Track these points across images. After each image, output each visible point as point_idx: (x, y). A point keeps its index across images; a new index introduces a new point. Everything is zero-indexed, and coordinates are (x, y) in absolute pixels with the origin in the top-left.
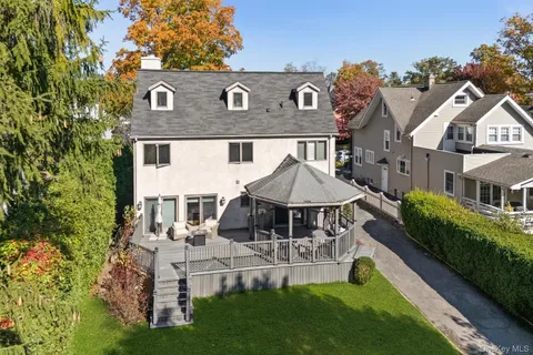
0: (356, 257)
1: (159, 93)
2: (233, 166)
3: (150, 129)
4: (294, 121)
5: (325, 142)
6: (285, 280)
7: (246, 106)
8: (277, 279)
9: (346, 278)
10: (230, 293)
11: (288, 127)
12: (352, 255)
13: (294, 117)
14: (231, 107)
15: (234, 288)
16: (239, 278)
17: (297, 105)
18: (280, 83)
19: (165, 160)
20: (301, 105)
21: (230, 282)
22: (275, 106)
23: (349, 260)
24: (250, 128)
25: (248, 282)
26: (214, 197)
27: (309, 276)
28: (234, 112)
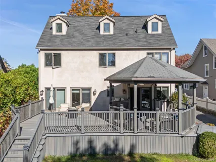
0: (200, 132)
1: (57, 24)
2: (102, 69)
3: (49, 44)
4: (145, 40)
5: (168, 53)
6: (133, 147)
7: (112, 32)
8: (125, 146)
9: (190, 152)
10: (82, 155)
11: (140, 43)
12: (194, 130)
13: (145, 38)
14: (102, 32)
15: (86, 150)
16: (90, 142)
17: (147, 32)
18: (137, 21)
19: (58, 64)
20: (150, 31)
21: (83, 145)
22: (131, 32)
23: (193, 134)
24: (114, 44)
25: (99, 146)
26: (89, 89)
27: (153, 146)
28: (104, 36)
